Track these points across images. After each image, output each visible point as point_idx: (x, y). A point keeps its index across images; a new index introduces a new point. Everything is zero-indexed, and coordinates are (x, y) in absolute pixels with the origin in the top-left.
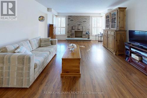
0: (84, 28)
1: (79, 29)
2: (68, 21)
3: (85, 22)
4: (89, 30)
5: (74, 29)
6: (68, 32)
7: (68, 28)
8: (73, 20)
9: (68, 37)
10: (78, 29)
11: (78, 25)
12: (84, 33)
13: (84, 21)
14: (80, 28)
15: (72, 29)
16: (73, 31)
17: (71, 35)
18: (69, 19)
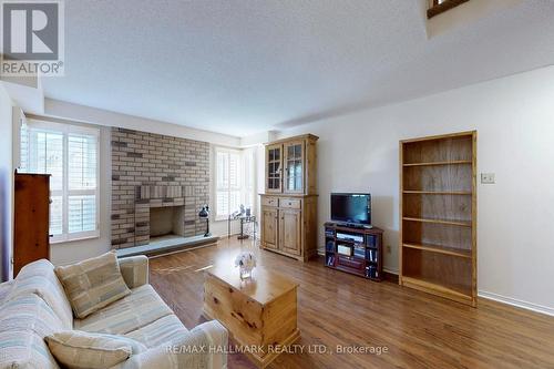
0: (188, 191)
1: (171, 200)
2: (116, 158)
3: (194, 165)
4: (205, 199)
5: (147, 201)
6: (115, 217)
7: (116, 196)
8: (140, 155)
9: (114, 243)
10: (166, 200)
11: (164, 179)
12: (189, 214)
13: (187, 164)
14: (174, 191)
15: (139, 200)
16: (144, 209)
17: (131, 230)
18: (118, 144)
